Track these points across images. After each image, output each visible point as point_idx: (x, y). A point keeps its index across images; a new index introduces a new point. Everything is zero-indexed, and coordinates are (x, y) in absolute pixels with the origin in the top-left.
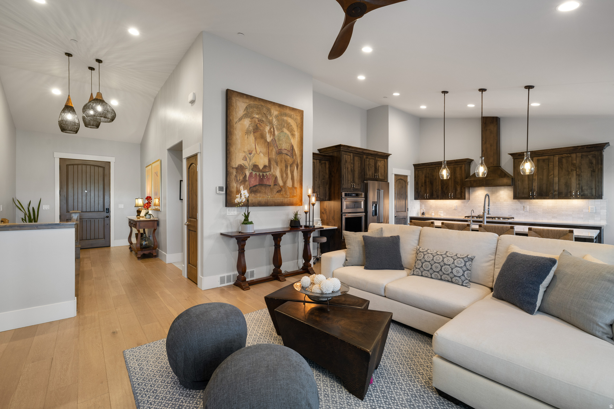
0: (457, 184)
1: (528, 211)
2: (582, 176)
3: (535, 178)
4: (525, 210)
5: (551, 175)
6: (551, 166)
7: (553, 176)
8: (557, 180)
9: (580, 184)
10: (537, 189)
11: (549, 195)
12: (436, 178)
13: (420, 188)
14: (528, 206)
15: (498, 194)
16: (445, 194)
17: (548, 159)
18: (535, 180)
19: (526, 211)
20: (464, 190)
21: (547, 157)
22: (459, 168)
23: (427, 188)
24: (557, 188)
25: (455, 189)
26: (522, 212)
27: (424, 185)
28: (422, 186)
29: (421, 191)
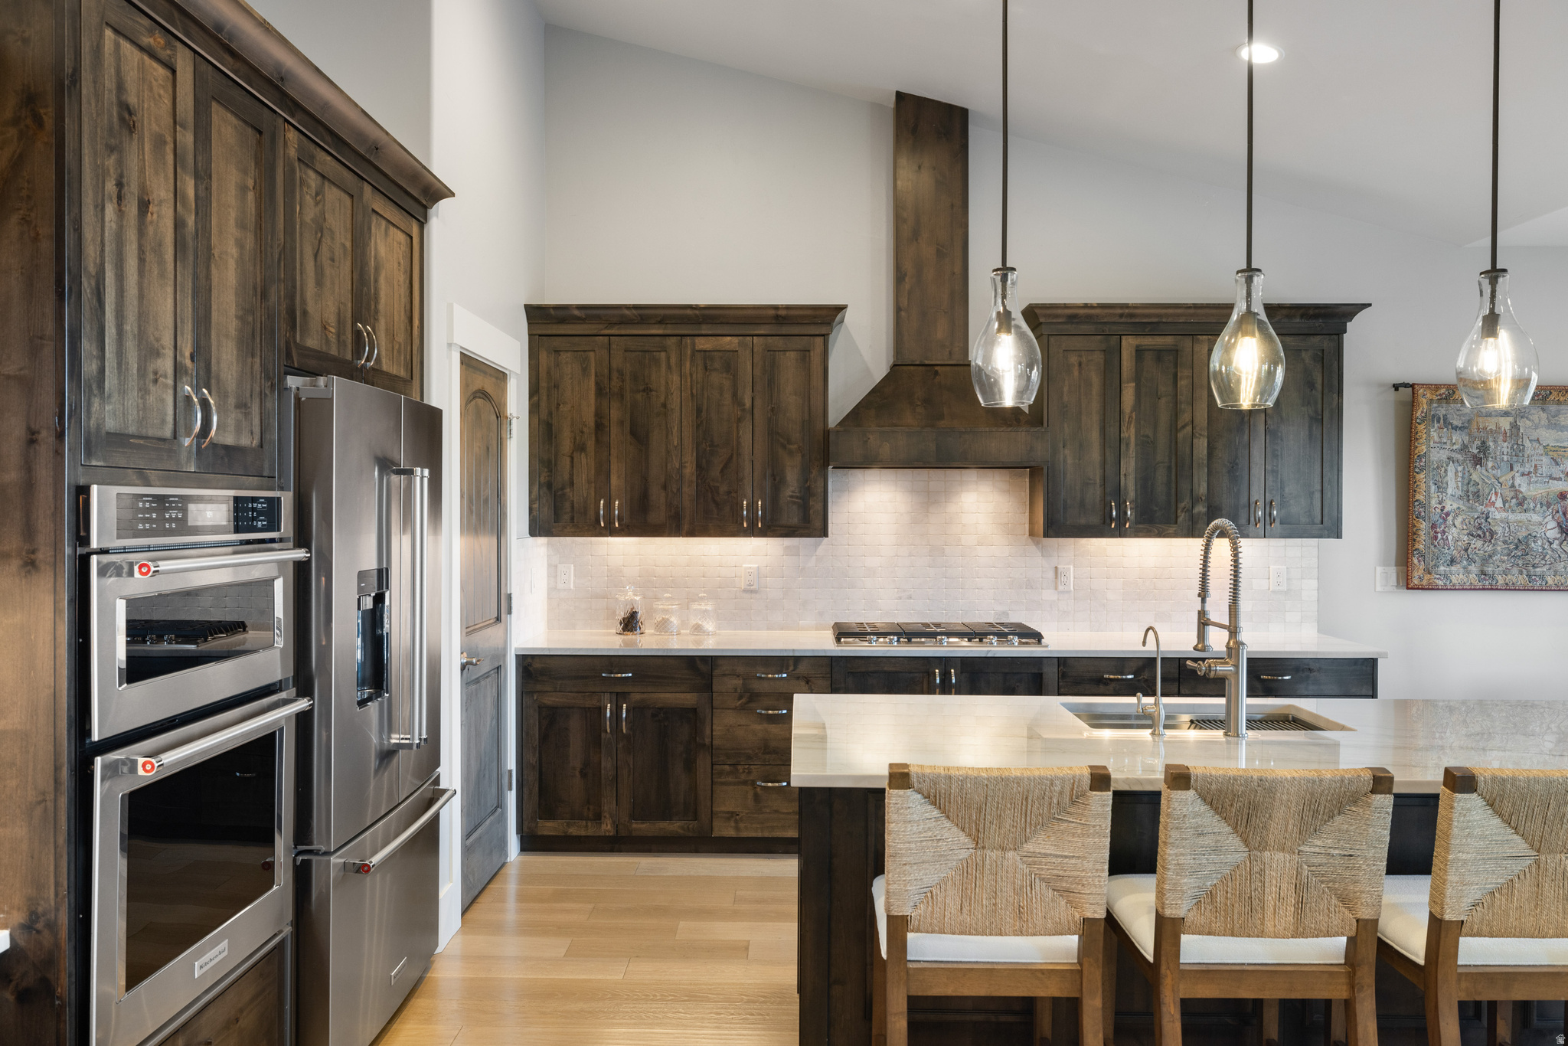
0: (784, 447)
1: (1070, 592)
2: (1282, 440)
3: (1129, 436)
4: (1061, 588)
5: (1184, 427)
6: (1183, 383)
7: (1189, 429)
8: (1205, 452)
9: (1277, 472)
10: (1133, 488)
11: (1177, 517)
12: (664, 405)
13: (568, 460)
14: (1072, 567)
15: (952, 508)
16: (717, 504)
17: (1175, 352)
18: (1128, 444)
19: (1063, 592)
20: (820, 483)
21: (1169, 340)
22: (792, 355)
23: (614, 460)
24: (1205, 485)
25: (773, 476)
26: (1049, 595)
27: (591, 444)
28: (581, 448)
29: (572, 484)
